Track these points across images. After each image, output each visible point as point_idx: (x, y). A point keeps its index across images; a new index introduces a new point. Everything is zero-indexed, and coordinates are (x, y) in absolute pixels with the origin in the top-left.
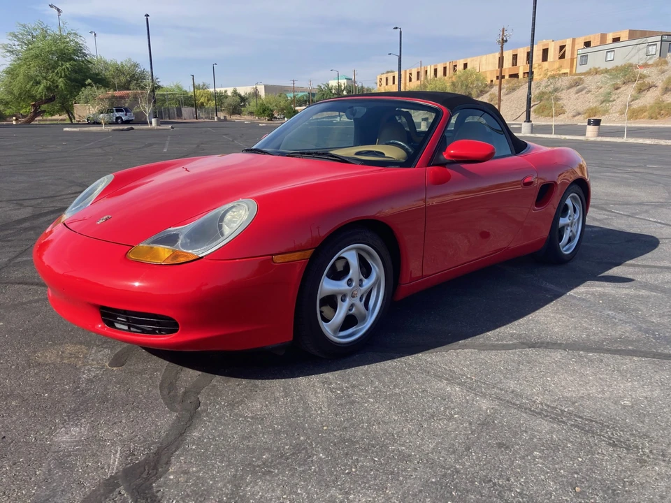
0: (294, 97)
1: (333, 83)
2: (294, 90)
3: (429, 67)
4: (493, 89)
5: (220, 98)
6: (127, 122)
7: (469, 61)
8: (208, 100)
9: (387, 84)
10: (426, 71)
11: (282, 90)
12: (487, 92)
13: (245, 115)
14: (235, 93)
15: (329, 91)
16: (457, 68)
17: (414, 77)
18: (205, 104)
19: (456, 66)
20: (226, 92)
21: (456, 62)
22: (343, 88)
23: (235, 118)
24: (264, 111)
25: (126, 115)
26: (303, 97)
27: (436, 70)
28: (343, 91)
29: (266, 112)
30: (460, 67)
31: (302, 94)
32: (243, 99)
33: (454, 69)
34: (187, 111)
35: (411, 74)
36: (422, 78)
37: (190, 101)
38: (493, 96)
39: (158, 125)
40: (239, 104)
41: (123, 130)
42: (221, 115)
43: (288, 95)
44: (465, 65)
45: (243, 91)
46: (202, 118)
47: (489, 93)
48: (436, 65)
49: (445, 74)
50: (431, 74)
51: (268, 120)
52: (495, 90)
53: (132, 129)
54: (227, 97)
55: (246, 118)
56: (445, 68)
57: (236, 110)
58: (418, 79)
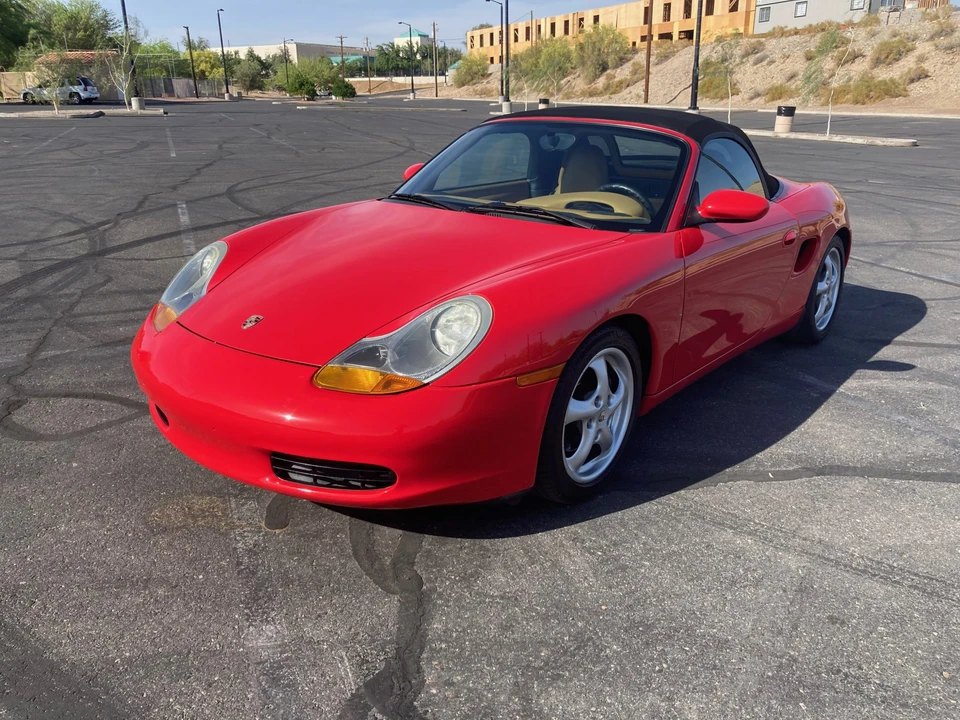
0: (343, 62)
1: (401, 42)
2: (342, 51)
3: (543, 20)
4: (636, 57)
5: (228, 62)
6: (88, 102)
7: (601, 13)
8: (212, 67)
9: (482, 45)
10: (540, 26)
11: (324, 52)
12: (628, 61)
13: (269, 90)
14: (251, 55)
15: (394, 55)
16: (585, 23)
17: (522, 35)
18: (207, 73)
19: (582, 19)
20: (236, 53)
21: (582, 14)
22: (415, 49)
23: (254, 94)
24: (302, 85)
25: (86, 90)
26: (355, 62)
27: (553, 26)
28: (415, 54)
29: (303, 86)
30: (589, 22)
31: (354, 58)
32: (265, 65)
33: (580, 24)
34: (180, 85)
35: (516, 30)
36: (534, 37)
37: (183, 69)
38: (637, 67)
39: (141, 108)
40: (259, 73)
41: (88, 116)
42: (234, 91)
43: (333, 59)
44: (596, 19)
45: (264, 52)
46: (204, 95)
47: (631, 62)
48: (554, 18)
49: (566, 32)
50: (546, 30)
51: (308, 100)
52: (641, 57)
53: (102, 114)
54: (239, 62)
55: (271, 95)
56: (567, 23)
57: (255, 83)
58: (528, 38)
